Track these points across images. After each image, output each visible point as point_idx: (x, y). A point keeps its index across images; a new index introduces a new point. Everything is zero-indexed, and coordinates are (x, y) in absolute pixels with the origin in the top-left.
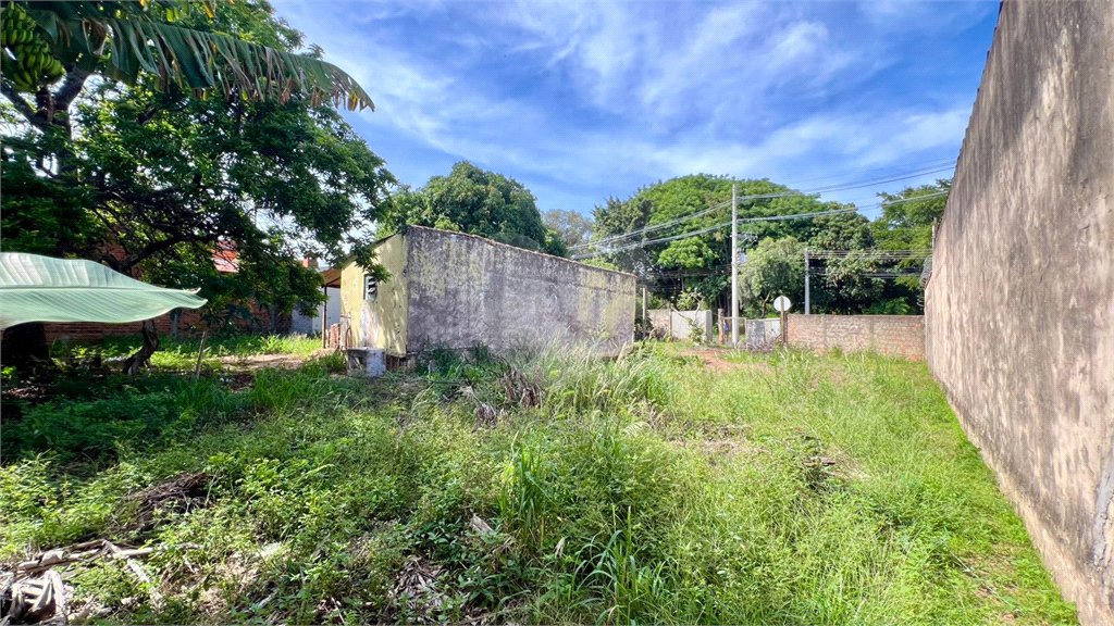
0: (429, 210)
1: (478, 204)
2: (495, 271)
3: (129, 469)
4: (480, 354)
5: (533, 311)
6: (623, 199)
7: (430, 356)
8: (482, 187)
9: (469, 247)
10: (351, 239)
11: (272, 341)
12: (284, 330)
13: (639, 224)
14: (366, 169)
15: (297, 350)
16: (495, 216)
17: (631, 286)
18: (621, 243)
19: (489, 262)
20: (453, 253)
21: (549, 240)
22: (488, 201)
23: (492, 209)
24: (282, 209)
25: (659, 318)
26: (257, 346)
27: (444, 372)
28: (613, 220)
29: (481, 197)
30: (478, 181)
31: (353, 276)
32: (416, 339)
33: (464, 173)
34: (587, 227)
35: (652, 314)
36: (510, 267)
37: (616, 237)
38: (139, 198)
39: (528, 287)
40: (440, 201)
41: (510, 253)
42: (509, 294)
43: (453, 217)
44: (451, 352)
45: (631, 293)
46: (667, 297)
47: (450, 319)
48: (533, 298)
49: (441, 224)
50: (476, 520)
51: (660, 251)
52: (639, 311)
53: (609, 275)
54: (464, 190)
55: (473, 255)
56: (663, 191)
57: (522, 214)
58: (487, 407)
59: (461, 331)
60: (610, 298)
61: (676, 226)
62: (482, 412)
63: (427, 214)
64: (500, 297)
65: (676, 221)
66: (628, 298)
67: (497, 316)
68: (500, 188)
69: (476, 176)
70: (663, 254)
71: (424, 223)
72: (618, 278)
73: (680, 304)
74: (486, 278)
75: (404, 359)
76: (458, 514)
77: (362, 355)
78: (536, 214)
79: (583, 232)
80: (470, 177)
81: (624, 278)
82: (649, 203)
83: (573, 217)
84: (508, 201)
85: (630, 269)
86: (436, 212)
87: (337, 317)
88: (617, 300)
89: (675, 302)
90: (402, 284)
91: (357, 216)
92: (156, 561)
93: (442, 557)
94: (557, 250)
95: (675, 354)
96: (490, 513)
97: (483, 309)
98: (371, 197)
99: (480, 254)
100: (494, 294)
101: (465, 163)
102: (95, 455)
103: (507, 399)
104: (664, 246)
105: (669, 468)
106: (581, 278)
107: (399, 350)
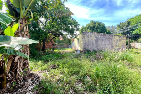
0: (87, 29)
1: (94, 27)
2: (97, 37)
3: (50, 63)
4: (94, 51)
5: (104, 44)
6: (124, 22)
7: (86, 51)
8: (95, 24)
9: (92, 34)
10: (74, 34)
11: (67, 49)
12: (68, 47)
13: (127, 26)
14: (75, 24)
15: (70, 50)
16: (97, 28)
17: (125, 38)
18: (123, 30)
19: (96, 36)
20: (90, 35)
21: (107, 31)
22: (96, 26)
23: (97, 27)
24: (66, 31)
25: (133, 44)
26: (65, 49)
27: (88, 53)
28: (121, 26)
29: (95, 26)
30: (94, 23)
31: (76, 40)
32: (84, 48)
33: (92, 22)
34: (115, 28)
35: (131, 44)
36: (99, 37)
37: (122, 30)
38: (52, 32)
39: (103, 40)
40: (88, 27)
41: (99, 34)
42: (99, 41)
43: (90, 29)
44: (90, 50)
45: (125, 40)
46: (135, 40)
47: (89, 45)
48: (104, 41)
49: (88, 31)
50: (88, 77)
51: (133, 31)
52: (127, 43)
53: (120, 37)
54: (92, 25)
55: (93, 35)
56: (134, 18)
57: (102, 27)
58: (93, 59)
59: (91, 47)
60: (120, 41)
61: (137, 25)
62: (92, 60)
63: (86, 30)
64: (98, 42)
65: (137, 24)
66: (124, 41)
67: (97, 45)
68: (98, 24)
69: (94, 22)
70: (134, 32)
71: (86, 31)
72: (122, 37)
73: (138, 41)
74: (95, 39)
75: (82, 51)
76: (85, 75)
77: (76, 51)
78: (105, 27)
79: (115, 29)
80: (93, 23)
81: (123, 37)
82: (130, 22)
83: (113, 27)
84: (99, 25)
85: (126, 35)
86: (88, 29)
87: (74, 45)
88: (122, 41)
89: (137, 41)
90: (82, 40)
91: (75, 31)
92: (50, 74)
93: (83, 81)
94: (109, 33)
95: (136, 51)
96: (90, 76)
97: (95, 43)
98: (77, 28)
99: (94, 35)
100: (97, 41)
101: (92, 21)
102: (47, 61)
103: (96, 58)
104: (134, 30)
105: (128, 75)
106: (114, 37)
107: (82, 50)
